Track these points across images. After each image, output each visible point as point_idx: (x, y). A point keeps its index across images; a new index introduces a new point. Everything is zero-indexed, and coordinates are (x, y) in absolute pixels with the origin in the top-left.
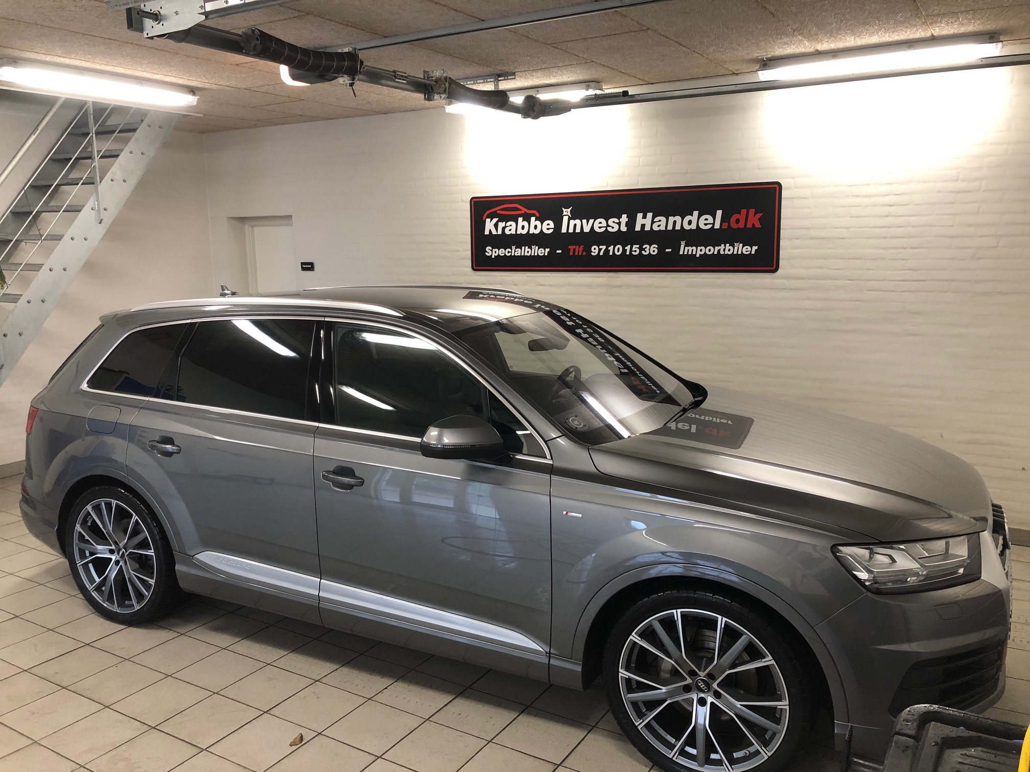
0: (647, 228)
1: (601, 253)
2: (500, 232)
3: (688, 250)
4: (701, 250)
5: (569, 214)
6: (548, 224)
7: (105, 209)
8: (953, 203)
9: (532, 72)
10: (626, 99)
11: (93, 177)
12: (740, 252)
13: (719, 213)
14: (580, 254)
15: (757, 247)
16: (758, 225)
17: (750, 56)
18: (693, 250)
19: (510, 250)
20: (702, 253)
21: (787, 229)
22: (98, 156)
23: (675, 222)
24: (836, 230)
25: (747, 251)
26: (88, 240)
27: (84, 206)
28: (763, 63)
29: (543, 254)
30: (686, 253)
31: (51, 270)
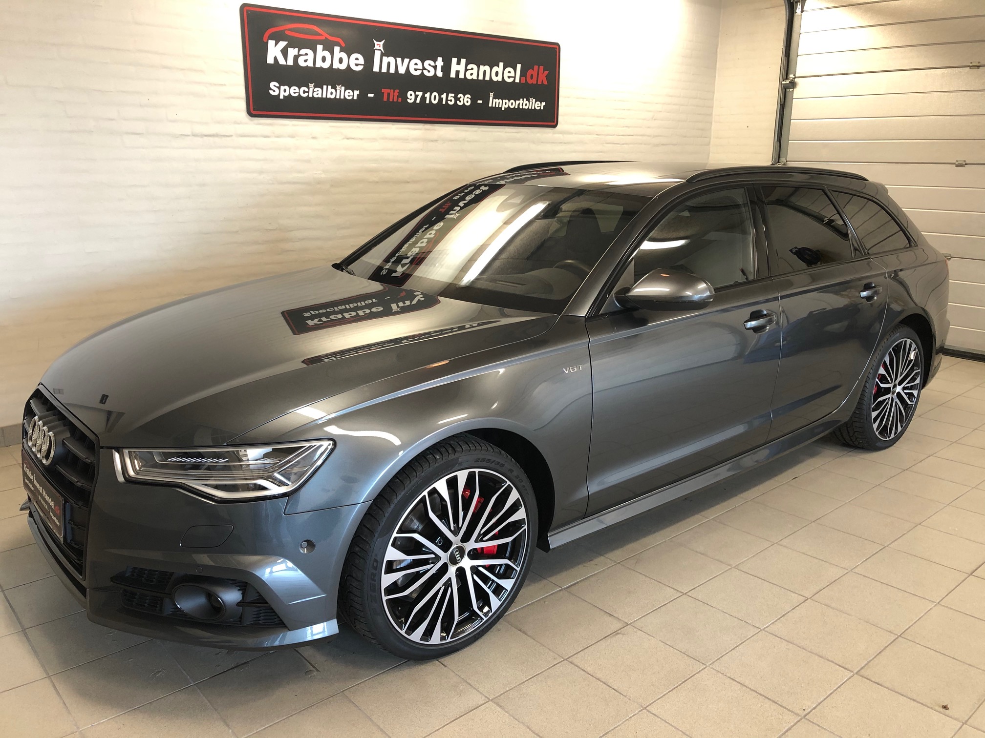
1: (418, 101)
2: (290, 62)
3: (496, 102)
4: (506, 104)
5: (381, 48)
6: (357, 59)
14: (395, 100)
20: (507, 106)
29: (351, 98)
30: (494, 106)
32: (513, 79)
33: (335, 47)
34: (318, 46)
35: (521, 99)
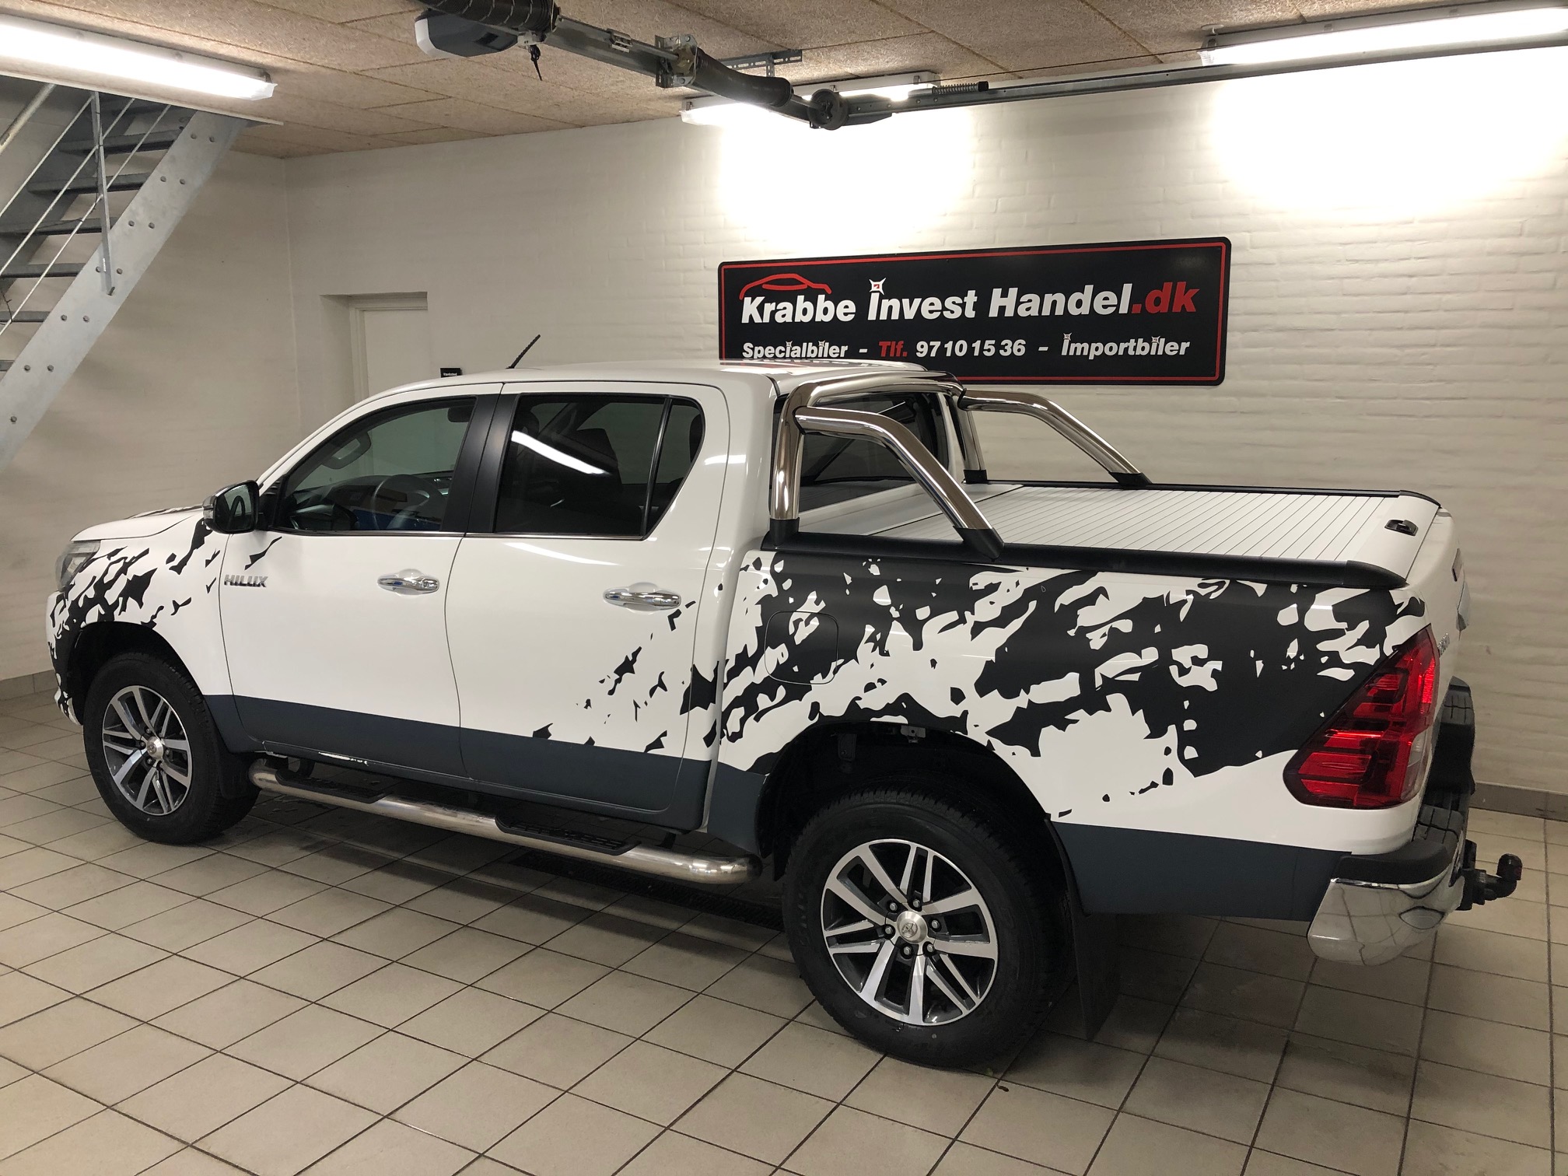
0: (1009, 313)
2: (767, 319)
3: (1076, 348)
4: (1097, 349)
5: (881, 290)
6: (846, 307)
7: (119, 272)
8: (1515, 273)
9: (830, 51)
10: (984, 95)
11: (99, 219)
12: (1160, 353)
13: (1127, 289)
15: (1188, 344)
16: (1191, 308)
17: (1189, 27)
18: (1083, 348)
19: (783, 349)
20: (1099, 353)
21: (1238, 315)
22: (107, 184)
23: (1054, 303)
24: (1318, 316)
25: (1171, 351)
26: (91, 320)
27: (83, 265)
28: (1212, 37)
30: (1071, 353)
31: (26, 369)
32: (1115, 308)
33: (819, 296)
34: (799, 297)
35: (1133, 341)
